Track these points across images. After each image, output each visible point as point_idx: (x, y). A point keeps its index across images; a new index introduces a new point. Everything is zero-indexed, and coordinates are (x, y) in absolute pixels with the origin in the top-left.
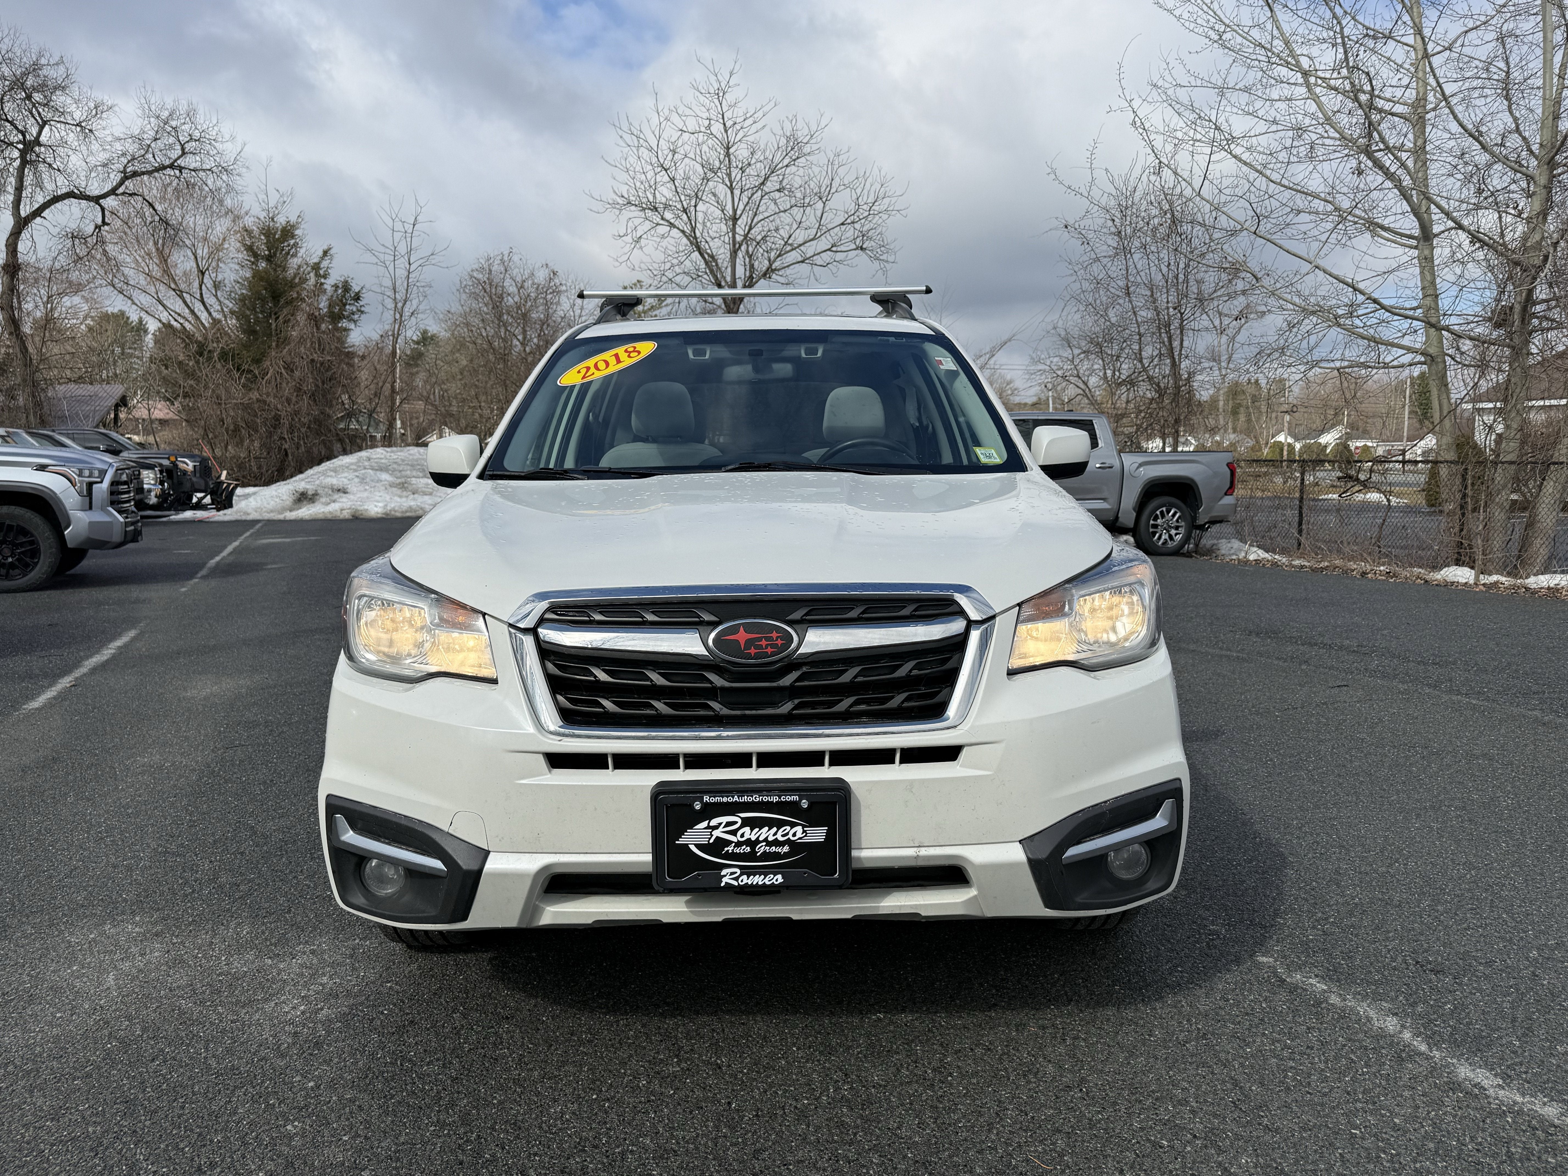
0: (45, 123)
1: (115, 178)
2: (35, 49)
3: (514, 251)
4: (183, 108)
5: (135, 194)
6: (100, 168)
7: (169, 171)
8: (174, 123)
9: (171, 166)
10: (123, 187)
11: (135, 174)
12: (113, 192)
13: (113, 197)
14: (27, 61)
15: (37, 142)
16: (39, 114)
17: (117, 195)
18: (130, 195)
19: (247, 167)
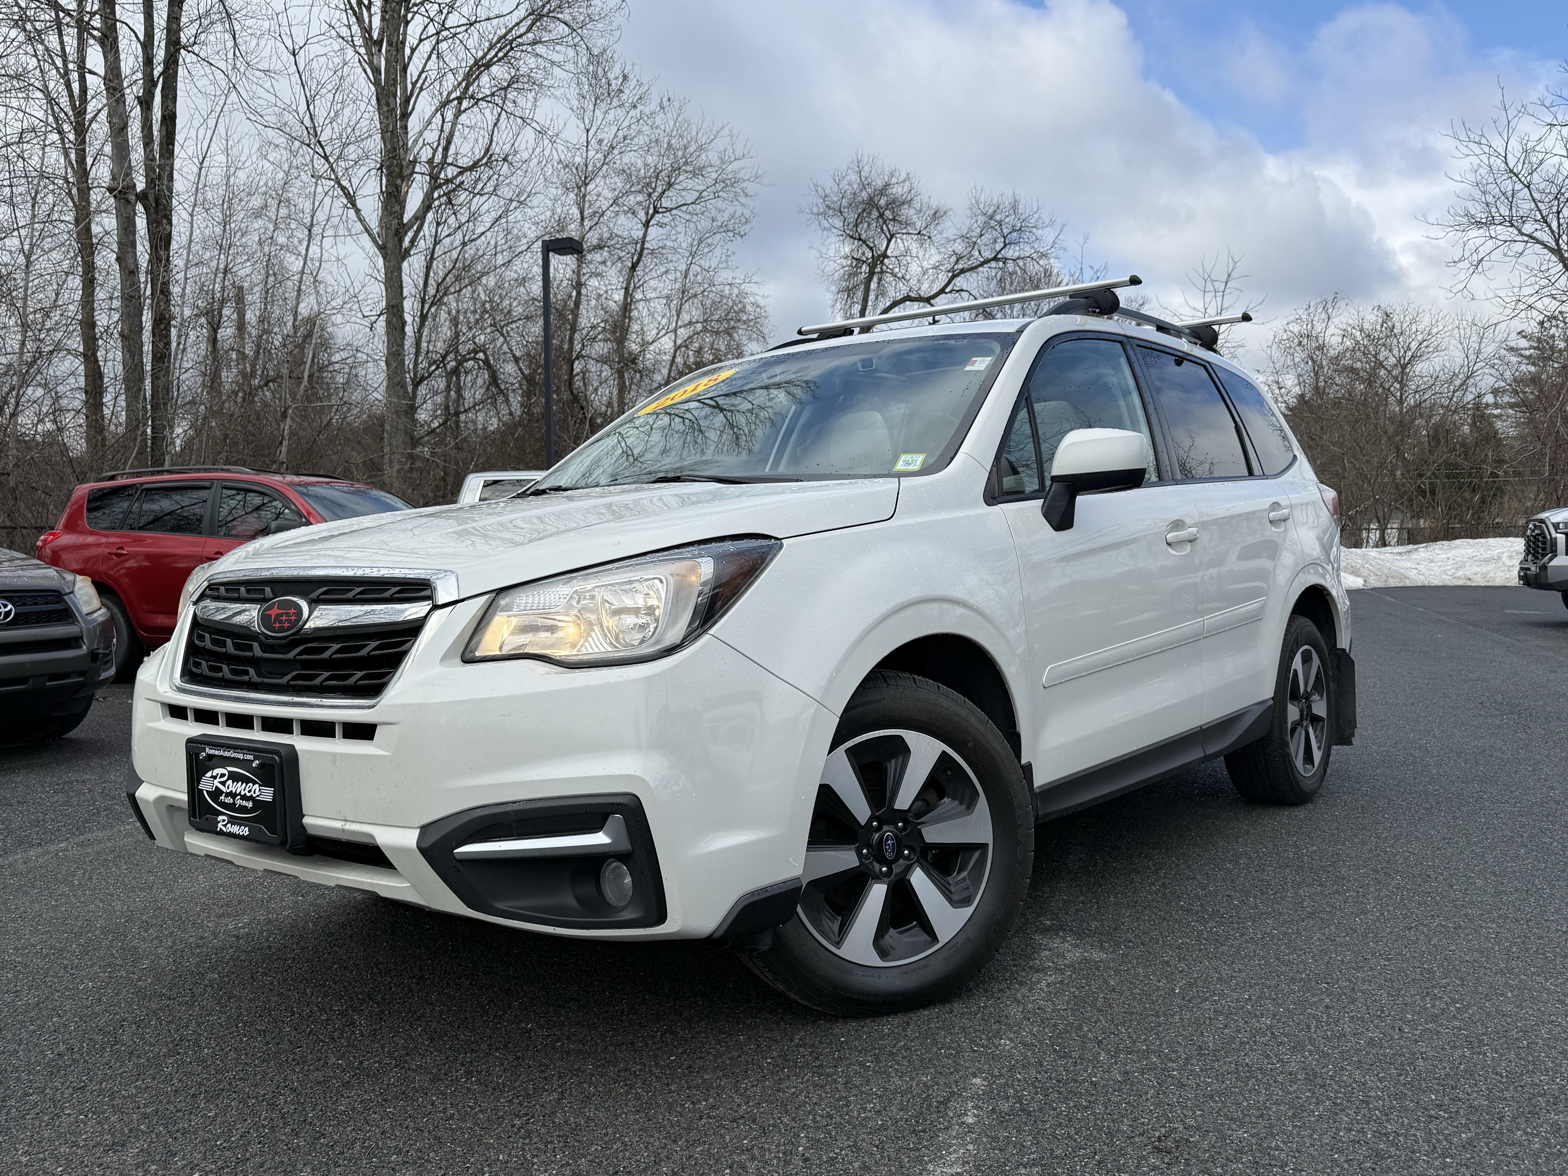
0: (892, 236)
1: (943, 278)
2: (887, 171)
3: (1339, 296)
4: (1007, 201)
5: (962, 290)
6: (931, 271)
7: (993, 264)
8: (998, 217)
9: (995, 259)
10: (951, 285)
11: (963, 271)
12: (942, 291)
13: (943, 295)
14: (879, 183)
15: (885, 255)
16: (889, 230)
17: (946, 293)
18: (958, 291)
19: (1065, 249)
